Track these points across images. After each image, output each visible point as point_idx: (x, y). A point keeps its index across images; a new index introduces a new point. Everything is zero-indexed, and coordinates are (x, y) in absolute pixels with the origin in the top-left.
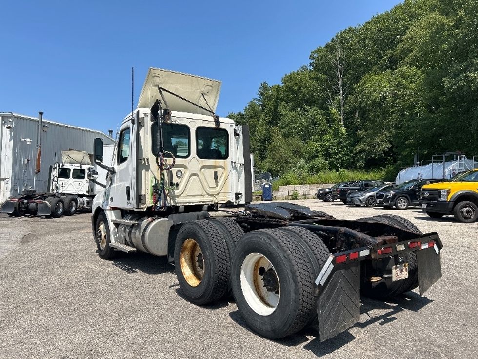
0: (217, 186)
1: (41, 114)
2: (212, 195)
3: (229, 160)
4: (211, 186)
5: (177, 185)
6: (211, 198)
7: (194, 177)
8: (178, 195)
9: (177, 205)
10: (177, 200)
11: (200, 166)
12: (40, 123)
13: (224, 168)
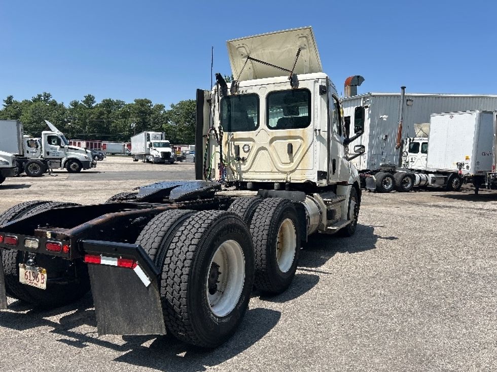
0: (292, 161)
1: (403, 88)
2: (285, 173)
3: (310, 127)
4: (283, 162)
5: (244, 160)
6: (284, 176)
7: (263, 151)
8: (245, 170)
9: (244, 180)
10: (244, 176)
11: (270, 138)
12: (402, 98)
13: (301, 138)
